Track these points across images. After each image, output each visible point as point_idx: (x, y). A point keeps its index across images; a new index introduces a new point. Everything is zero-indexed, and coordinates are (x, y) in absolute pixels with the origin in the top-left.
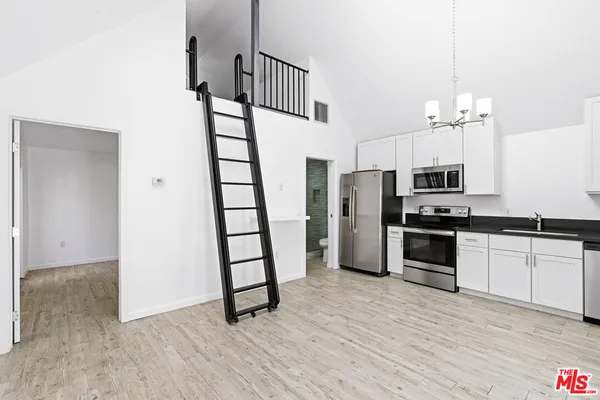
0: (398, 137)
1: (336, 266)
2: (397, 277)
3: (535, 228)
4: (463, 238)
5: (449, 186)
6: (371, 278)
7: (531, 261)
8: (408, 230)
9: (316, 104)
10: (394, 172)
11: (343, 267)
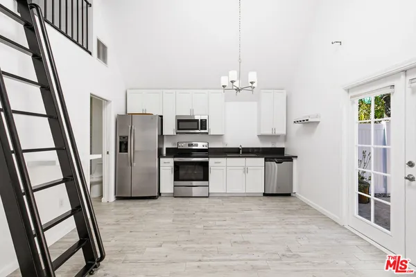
0: (165, 91)
1: (112, 198)
2: (168, 195)
3: (239, 153)
4: (212, 162)
5: (201, 129)
6: (151, 202)
7: (246, 170)
8: (177, 159)
9: (99, 42)
10: (161, 116)
11: (118, 198)
